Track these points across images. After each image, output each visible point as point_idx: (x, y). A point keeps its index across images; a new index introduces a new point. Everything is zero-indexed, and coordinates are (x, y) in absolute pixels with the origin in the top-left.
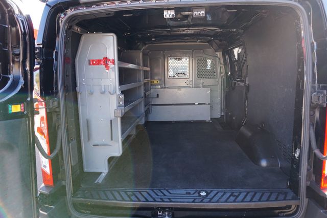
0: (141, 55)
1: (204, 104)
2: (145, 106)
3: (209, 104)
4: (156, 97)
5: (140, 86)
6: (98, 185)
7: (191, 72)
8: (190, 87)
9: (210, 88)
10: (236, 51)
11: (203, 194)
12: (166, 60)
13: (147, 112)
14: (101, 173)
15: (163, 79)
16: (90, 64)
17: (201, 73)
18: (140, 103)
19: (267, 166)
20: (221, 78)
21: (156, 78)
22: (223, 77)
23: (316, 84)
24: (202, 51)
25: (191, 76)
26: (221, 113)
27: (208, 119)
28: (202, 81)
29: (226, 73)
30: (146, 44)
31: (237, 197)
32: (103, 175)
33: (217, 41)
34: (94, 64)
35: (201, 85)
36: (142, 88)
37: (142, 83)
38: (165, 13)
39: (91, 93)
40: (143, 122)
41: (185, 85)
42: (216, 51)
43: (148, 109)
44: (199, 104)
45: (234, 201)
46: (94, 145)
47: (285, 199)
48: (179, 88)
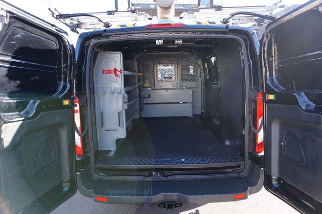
0: (136, 63)
1: (187, 103)
2: (139, 104)
3: (191, 103)
4: (148, 96)
5: (136, 88)
6: (110, 157)
7: (176, 76)
8: (175, 89)
9: (191, 90)
10: (213, 59)
11: (183, 160)
12: (155, 66)
13: (141, 109)
14: (111, 151)
15: (153, 82)
16: (104, 73)
17: (185, 77)
18: (136, 102)
19: (229, 145)
20: (201, 81)
21: (147, 81)
22: (203, 81)
23: (253, 87)
24: (185, 59)
25: (176, 80)
26: (202, 110)
27: (190, 115)
28: (185, 84)
29: (205, 77)
30: (138, 53)
31: (205, 161)
32: (113, 152)
33: (197, 52)
34: (106, 73)
35: (184, 88)
36: (137, 90)
37: (137, 86)
38: (157, 41)
39: (105, 93)
40: (138, 117)
41: (171, 87)
42: (196, 59)
43: (141, 107)
44: (183, 103)
45: (203, 163)
46: (106, 131)
47: (236, 161)
48: (167, 89)
